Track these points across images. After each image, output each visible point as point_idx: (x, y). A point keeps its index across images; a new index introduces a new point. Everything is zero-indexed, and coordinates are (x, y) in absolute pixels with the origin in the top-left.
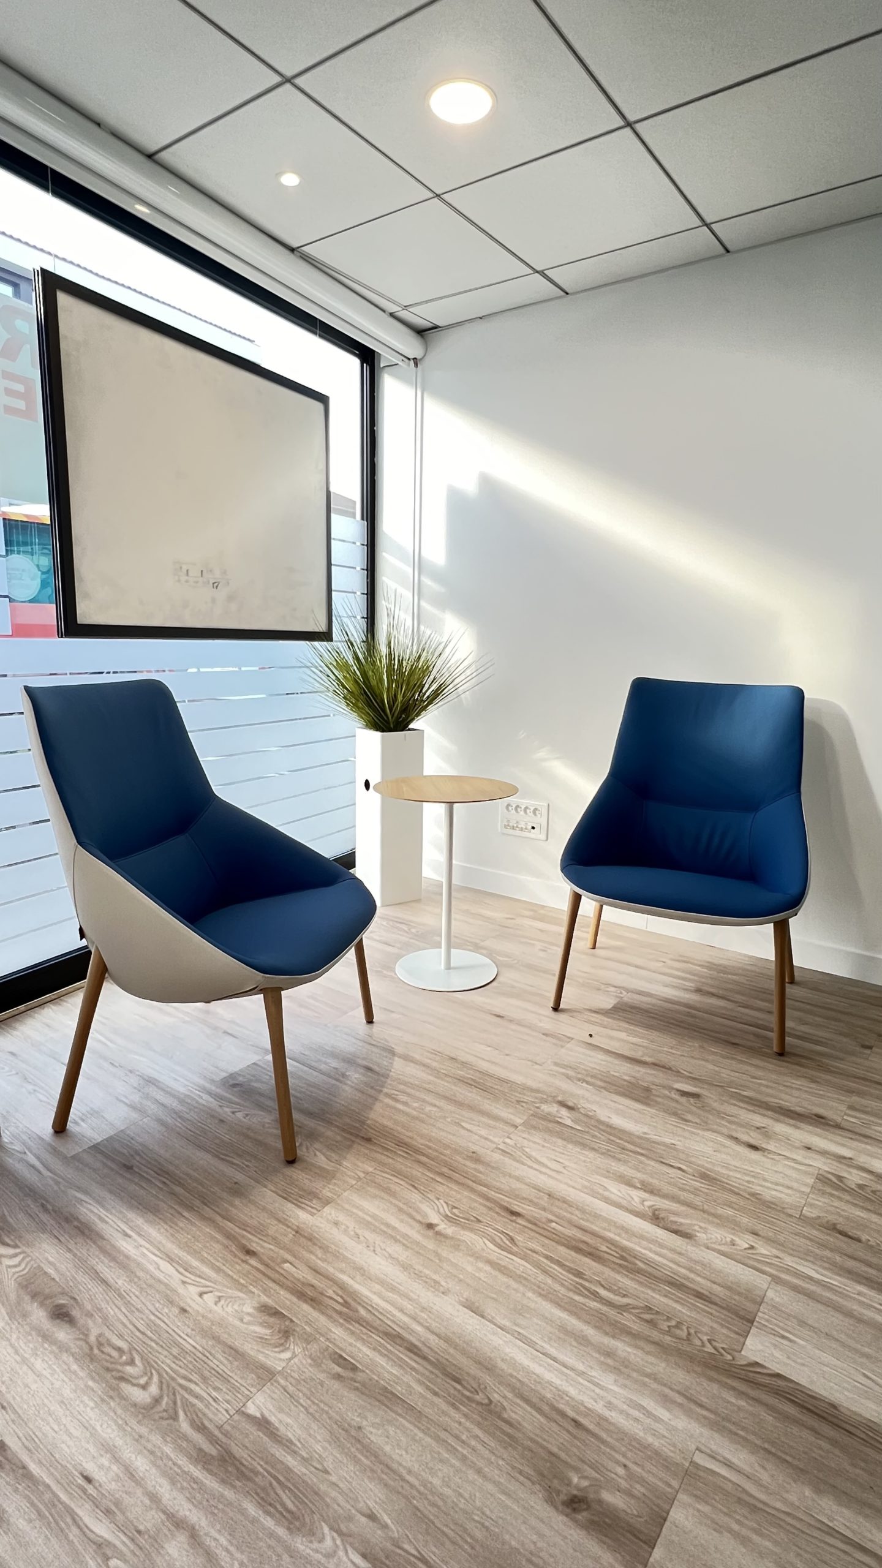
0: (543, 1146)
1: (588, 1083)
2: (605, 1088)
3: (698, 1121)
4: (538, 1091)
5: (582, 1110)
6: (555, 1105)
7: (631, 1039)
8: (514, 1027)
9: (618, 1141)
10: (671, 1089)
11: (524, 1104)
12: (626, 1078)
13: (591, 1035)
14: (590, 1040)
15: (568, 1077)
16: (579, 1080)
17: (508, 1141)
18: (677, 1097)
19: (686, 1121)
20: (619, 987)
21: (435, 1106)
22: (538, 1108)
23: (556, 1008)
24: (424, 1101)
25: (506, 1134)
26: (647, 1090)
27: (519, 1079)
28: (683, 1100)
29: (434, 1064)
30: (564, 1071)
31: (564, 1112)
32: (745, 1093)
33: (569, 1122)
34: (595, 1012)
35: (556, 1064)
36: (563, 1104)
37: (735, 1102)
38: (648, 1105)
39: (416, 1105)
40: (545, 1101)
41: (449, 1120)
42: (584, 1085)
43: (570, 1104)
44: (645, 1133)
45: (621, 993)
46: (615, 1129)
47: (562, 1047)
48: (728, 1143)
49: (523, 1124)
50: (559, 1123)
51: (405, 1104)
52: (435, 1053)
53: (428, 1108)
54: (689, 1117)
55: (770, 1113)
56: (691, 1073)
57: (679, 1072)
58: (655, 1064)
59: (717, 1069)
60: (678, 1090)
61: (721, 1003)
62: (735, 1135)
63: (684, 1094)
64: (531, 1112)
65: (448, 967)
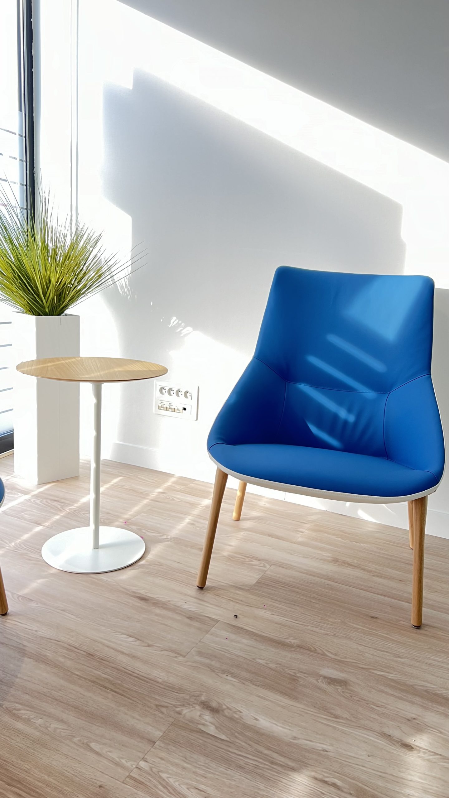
0: (184, 768)
1: (233, 675)
2: (251, 681)
3: (346, 715)
4: (180, 690)
5: (226, 712)
6: (197, 707)
7: (277, 618)
8: (158, 611)
9: (266, 752)
10: (318, 676)
11: (164, 710)
12: (272, 666)
13: (236, 616)
14: (234, 622)
15: (213, 670)
16: (224, 672)
17: (142, 764)
18: (324, 686)
19: (336, 717)
20: (263, 560)
21: (62, 721)
22: (179, 713)
23: (201, 587)
24: (50, 715)
25: (141, 755)
26: (294, 679)
27: (159, 675)
28: (330, 689)
29: (69, 663)
30: (207, 661)
31: (208, 717)
32: (390, 676)
33: (212, 730)
34: (240, 589)
35: (200, 654)
36: (206, 706)
37: (382, 688)
38: (295, 699)
39: (40, 721)
40: (185, 703)
41: (75, 740)
42: (229, 678)
43: (214, 704)
44: (295, 738)
45: (264, 566)
46: (263, 734)
47: (207, 632)
48: (382, 742)
49: (163, 738)
50: (202, 732)
51: (27, 721)
52: (71, 648)
53: (55, 725)
54: (339, 712)
55: (417, 700)
56: (336, 655)
57: (324, 654)
58: (299, 646)
59: (360, 648)
60: (325, 677)
61: (358, 573)
62: (386, 730)
63: (332, 681)
64: (171, 720)
65: (96, 546)
